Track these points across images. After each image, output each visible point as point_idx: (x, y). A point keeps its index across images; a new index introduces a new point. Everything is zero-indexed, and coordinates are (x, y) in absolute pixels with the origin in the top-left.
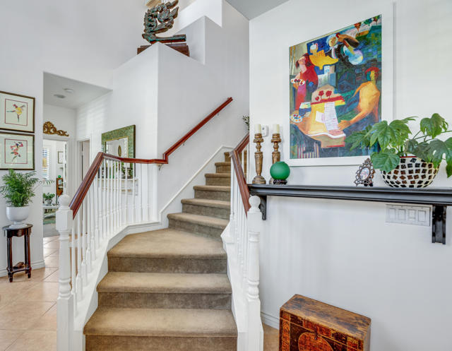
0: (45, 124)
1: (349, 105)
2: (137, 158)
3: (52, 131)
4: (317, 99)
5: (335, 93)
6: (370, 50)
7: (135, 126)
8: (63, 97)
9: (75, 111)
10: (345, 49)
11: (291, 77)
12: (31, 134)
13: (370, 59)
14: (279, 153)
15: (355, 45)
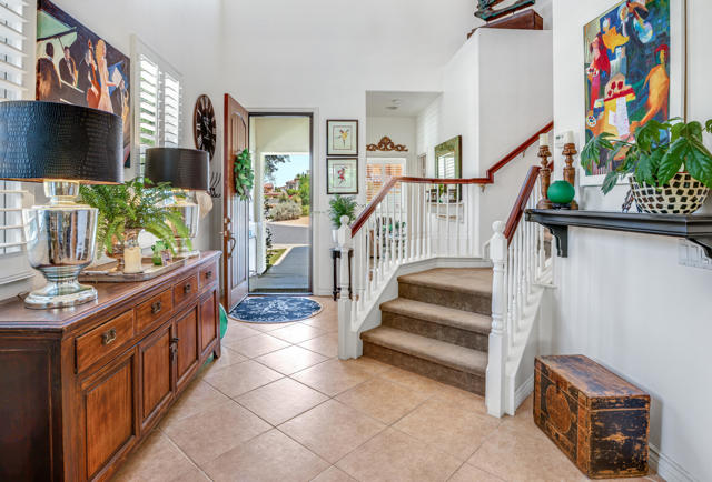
0: (382, 140)
1: (639, 99)
2: (464, 178)
3: (389, 147)
4: (609, 93)
5: (627, 83)
6: (660, 21)
7: (460, 137)
8: (395, 108)
9: (415, 120)
10: (635, 22)
11: (586, 65)
12: (355, 157)
13: (660, 33)
14: (573, 169)
15: (644, 15)
